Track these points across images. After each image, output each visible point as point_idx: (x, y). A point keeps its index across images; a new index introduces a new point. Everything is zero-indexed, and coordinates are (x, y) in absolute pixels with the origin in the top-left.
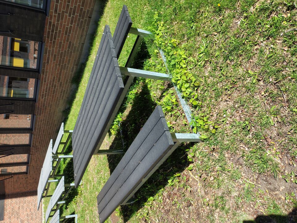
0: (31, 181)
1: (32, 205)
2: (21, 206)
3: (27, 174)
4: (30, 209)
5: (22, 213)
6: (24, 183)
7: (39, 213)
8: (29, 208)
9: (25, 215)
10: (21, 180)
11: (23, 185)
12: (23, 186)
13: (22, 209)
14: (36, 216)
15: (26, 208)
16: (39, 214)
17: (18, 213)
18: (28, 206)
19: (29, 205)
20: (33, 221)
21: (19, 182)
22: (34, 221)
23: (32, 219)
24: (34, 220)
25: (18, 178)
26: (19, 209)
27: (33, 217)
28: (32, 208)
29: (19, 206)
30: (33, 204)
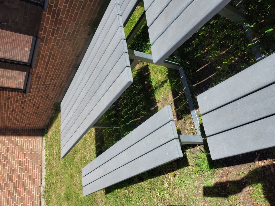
0: (30, 110)
1: (27, 148)
2: (10, 148)
3: (26, 93)
4: (25, 154)
5: (11, 159)
6: (18, 112)
8: (23, 153)
10: (13, 104)
11: (17, 115)
12: (16, 117)
13: (12, 152)
16: (37, 163)
21: (10, 108)
25: (8, 99)
26: (8, 152)
27: (28, 167)
29: (8, 148)
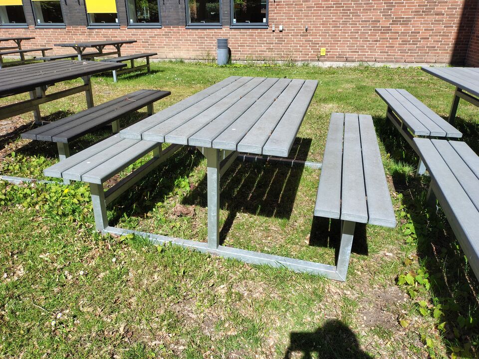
1: (437, 41)
4: (428, 38)
5: (424, 21)
7: (412, 56)
8: (430, 35)
9: (418, 26)
13: (435, 21)
14: (408, 50)
15: (433, 30)
16: (410, 56)
17: (427, 12)
18: (436, 33)
19: (437, 36)
20: (399, 44)
22: (399, 47)
23: (405, 42)
24: (401, 47)
26: (437, 14)
27: (406, 44)
28: (428, 41)
30: (438, 44)
